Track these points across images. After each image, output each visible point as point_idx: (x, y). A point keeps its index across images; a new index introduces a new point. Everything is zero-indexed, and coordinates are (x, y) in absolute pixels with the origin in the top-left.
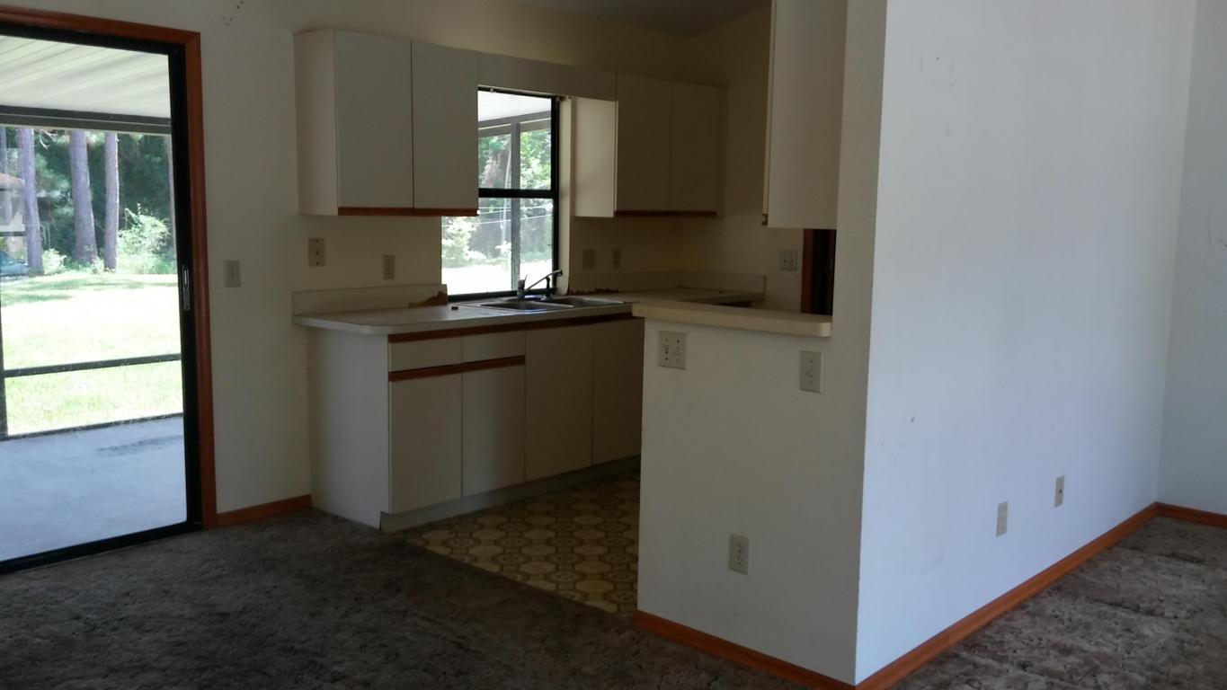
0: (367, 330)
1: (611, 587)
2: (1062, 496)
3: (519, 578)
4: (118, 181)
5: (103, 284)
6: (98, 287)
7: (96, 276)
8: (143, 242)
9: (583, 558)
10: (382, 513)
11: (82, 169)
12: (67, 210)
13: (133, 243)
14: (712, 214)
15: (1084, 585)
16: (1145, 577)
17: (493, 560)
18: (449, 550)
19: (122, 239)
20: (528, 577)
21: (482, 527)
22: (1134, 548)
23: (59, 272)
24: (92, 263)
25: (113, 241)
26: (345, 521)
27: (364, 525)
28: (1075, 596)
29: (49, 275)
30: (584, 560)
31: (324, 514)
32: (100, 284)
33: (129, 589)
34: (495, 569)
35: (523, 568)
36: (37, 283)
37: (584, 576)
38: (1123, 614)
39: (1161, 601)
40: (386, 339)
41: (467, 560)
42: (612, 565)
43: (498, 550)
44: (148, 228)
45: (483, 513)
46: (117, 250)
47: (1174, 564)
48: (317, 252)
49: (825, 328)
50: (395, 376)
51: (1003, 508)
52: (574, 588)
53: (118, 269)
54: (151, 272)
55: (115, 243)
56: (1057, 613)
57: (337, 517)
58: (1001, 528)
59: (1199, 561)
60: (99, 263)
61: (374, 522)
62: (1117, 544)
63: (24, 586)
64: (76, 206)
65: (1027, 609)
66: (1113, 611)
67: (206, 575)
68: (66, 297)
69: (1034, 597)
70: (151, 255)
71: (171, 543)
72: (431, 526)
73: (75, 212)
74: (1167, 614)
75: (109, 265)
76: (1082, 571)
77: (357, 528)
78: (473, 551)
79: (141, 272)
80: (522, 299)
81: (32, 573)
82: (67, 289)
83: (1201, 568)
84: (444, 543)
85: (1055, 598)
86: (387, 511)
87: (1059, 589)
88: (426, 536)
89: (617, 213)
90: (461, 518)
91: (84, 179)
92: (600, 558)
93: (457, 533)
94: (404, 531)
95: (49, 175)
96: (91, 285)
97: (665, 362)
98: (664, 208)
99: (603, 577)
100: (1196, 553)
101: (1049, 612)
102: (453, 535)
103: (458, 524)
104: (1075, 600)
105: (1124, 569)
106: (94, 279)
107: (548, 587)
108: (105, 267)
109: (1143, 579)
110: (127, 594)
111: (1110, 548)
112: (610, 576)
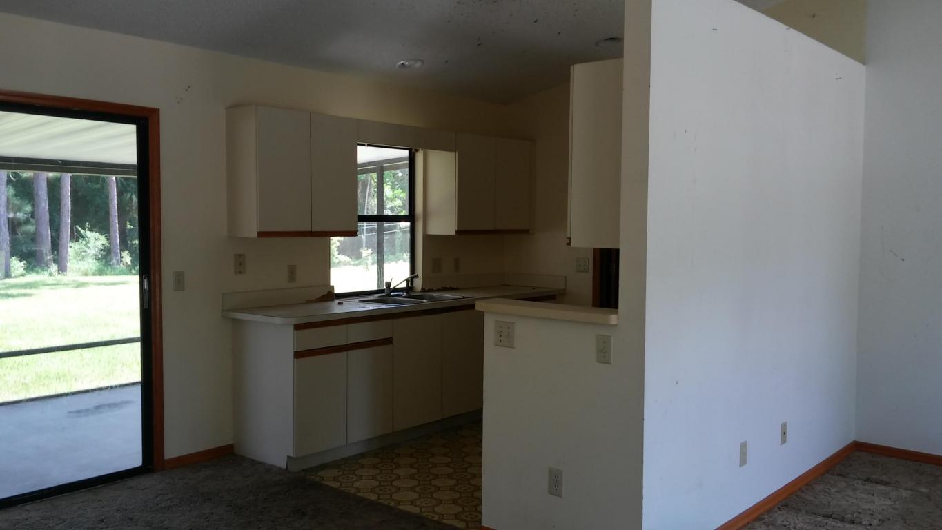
0: (278, 321)
1: (461, 510)
2: (786, 437)
3: (392, 504)
4: (70, 206)
5: (58, 284)
6: (54, 287)
7: (52, 278)
8: (89, 251)
9: (438, 489)
10: (288, 457)
11: (42, 197)
12: (30, 228)
13: (81, 252)
14: (526, 232)
15: (804, 503)
16: (847, 495)
17: (372, 491)
18: (339, 484)
19: (72, 249)
20: (399, 503)
21: (363, 466)
22: (839, 475)
23: (23, 275)
24: (48, 268)
25: (65, 251)
26: (260, 463)
27: (275, 467)
28: (798, 511)
29: (16, 277)
30: (439, 490)
31: (244, 459)
32: (55, 284)
33: (103, 517)
34: (374, 497)
35: (394, 497)
36: (8, 284)
37: (441, 502)
38: (833, 523)
39: (859, 513)
40: (292, 328)
41: (353, 491)
42: (460, 493)
43: (376, 483)
44: (92, 240)
45: (362, 455)
46: (68, 258)
47: (868, 486)
48: (240, 264)
49: (613, 319)
50: (299, 355)
51: (743, 446)
52: (434, 512)
53: (68, 273)
54: (94, 274)
55: (67, 252)
56: (785, 523)
57: (254, 460)
58: (743, 461)
59: (886, 484)
60: (54, 268)
61: (283, 464)
62: (827, 472)
63: (24, 516)
64: (37, 224)
65: (764, 521)
66: (826, 521)
67: (159, 506)
68: (30, 295)
69: (769, 511)
70: (94, 261)
71: (132, 482)
72: (324, 467)
73: (36, 229)
74: (864, 523)
75: (62, 269)
76: (802, 492)
77: (270, 469)
78: (357, 484)
79: (86, 275)
80: (389, 295)
81: (28, 507)
82: (31, 288)
83: (888, 489)
84: (335, 479)
85: (784, 512)
86: (292, 455)
87: (786, 506)
88: (321, 473)
89: (457, 232)
90: (346, 459)
91: (44, 204)
92: (451, 488)
93: (344, 471)
94: (303, 470)
95: (17, 202)
96: (48, 285)
97: (499, 343)
98: (491, 227)
99: (454, 502)
100: (885, 478)
101: (779, 522)
102: (341, 473)
103: (345, 464)
104: (798, 513)
105: (833, 490)
106: (50, 280)
107: (414, 510)
108: (59, 271)
109: (846, 497)
110: (102, 521)
111: (822, 475)
112: (460, 501)
